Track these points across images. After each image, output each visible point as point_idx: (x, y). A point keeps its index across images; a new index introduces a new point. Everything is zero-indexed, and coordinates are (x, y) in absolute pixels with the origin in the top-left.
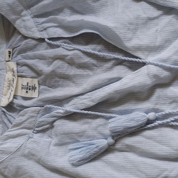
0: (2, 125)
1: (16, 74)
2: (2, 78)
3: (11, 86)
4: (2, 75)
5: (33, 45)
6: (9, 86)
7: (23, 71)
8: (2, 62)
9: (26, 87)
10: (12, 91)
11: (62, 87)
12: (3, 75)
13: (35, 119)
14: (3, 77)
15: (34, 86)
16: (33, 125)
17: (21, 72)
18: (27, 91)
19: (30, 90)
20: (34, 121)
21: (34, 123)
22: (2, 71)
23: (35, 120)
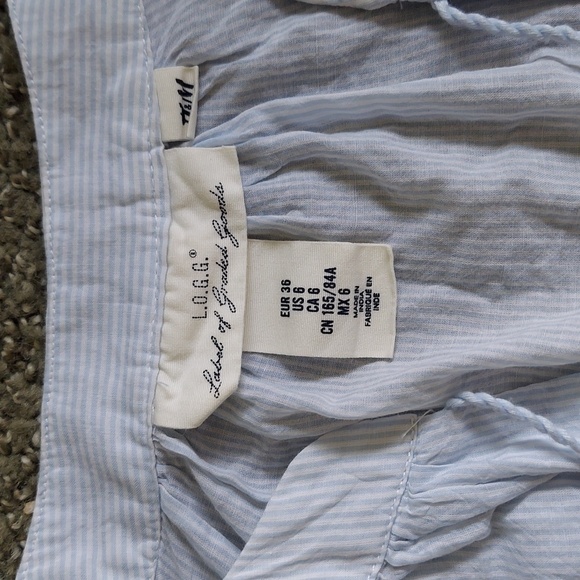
0: (150, 543)
1: (239, 220)
2: (143, 249)
3: (210, 296)
4: (144, 234)
5: (345, 49)
6: (201, 301)
7: (295, 198)
8: (140, 149)
9: (323, 294)
10: (224, 326)
11: (552, 290)
12: (150, 229)
13: (389, 494)
14: (154, 247)
15: (363, 288)
16: (382, 529)
17: (279, 204)
18: (327, 324)
19: (343, 311)
20: (386, 507)
21: (386, 517)
22: (139, 205)
23: (391, 499)
